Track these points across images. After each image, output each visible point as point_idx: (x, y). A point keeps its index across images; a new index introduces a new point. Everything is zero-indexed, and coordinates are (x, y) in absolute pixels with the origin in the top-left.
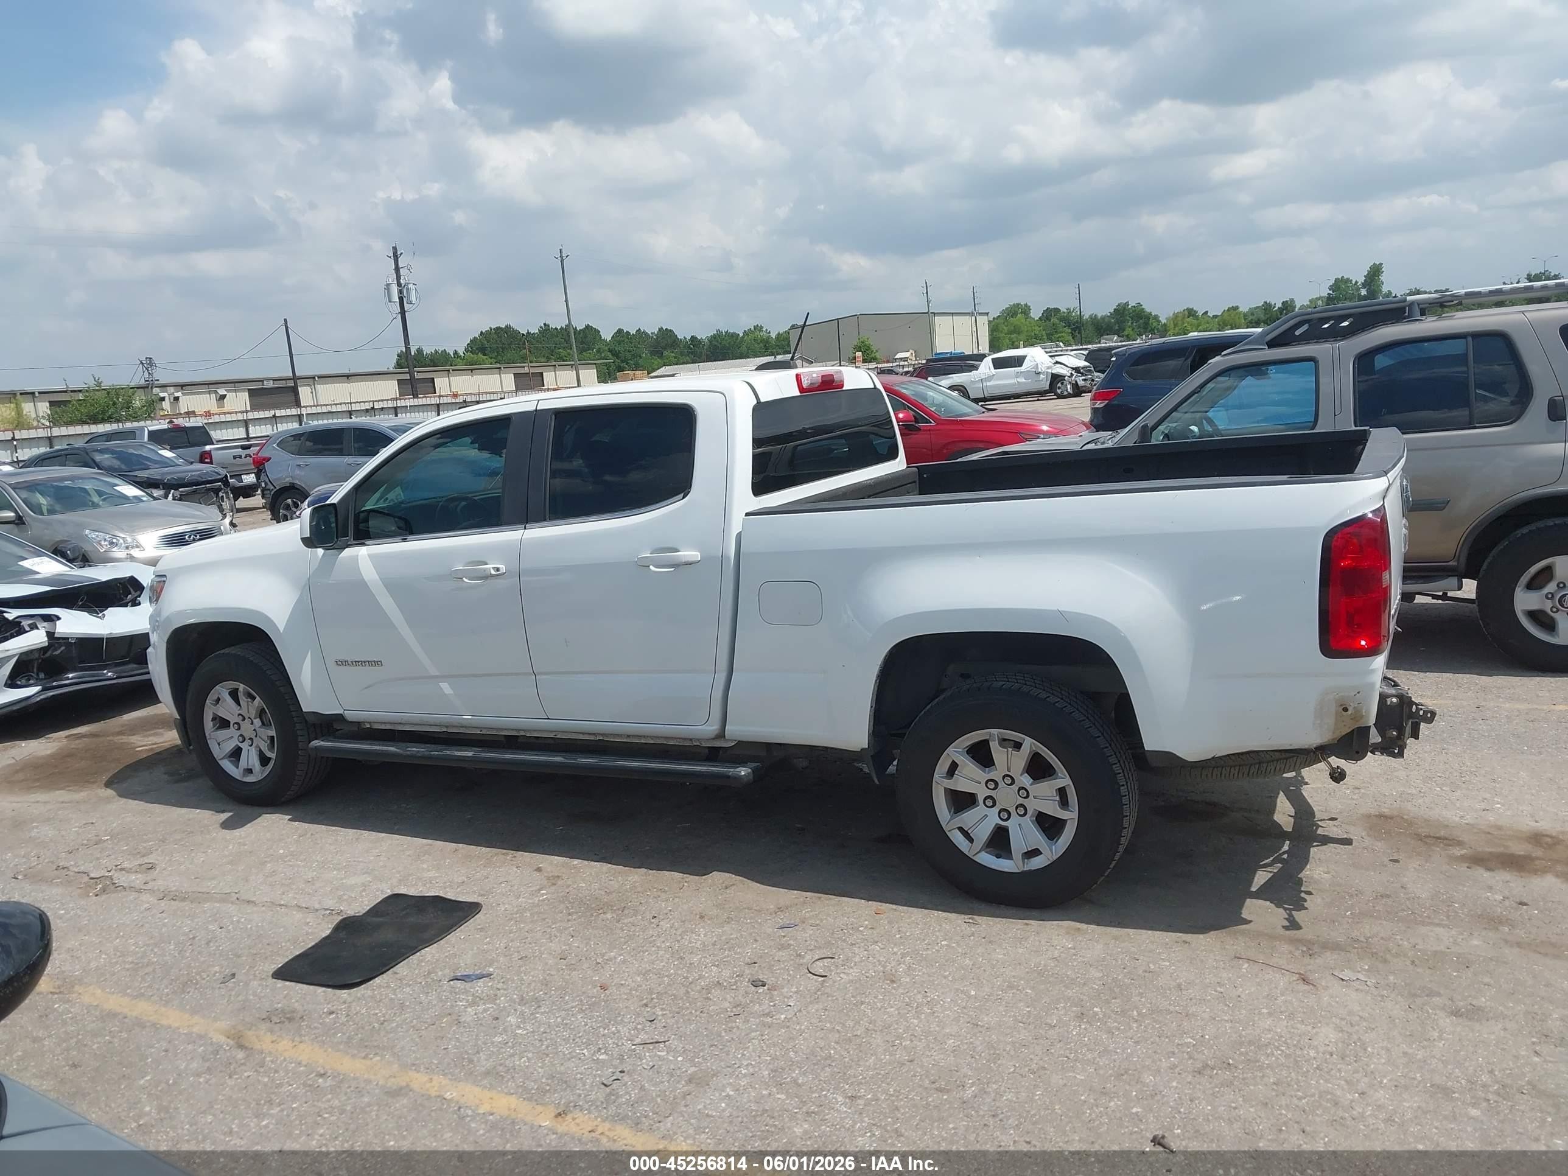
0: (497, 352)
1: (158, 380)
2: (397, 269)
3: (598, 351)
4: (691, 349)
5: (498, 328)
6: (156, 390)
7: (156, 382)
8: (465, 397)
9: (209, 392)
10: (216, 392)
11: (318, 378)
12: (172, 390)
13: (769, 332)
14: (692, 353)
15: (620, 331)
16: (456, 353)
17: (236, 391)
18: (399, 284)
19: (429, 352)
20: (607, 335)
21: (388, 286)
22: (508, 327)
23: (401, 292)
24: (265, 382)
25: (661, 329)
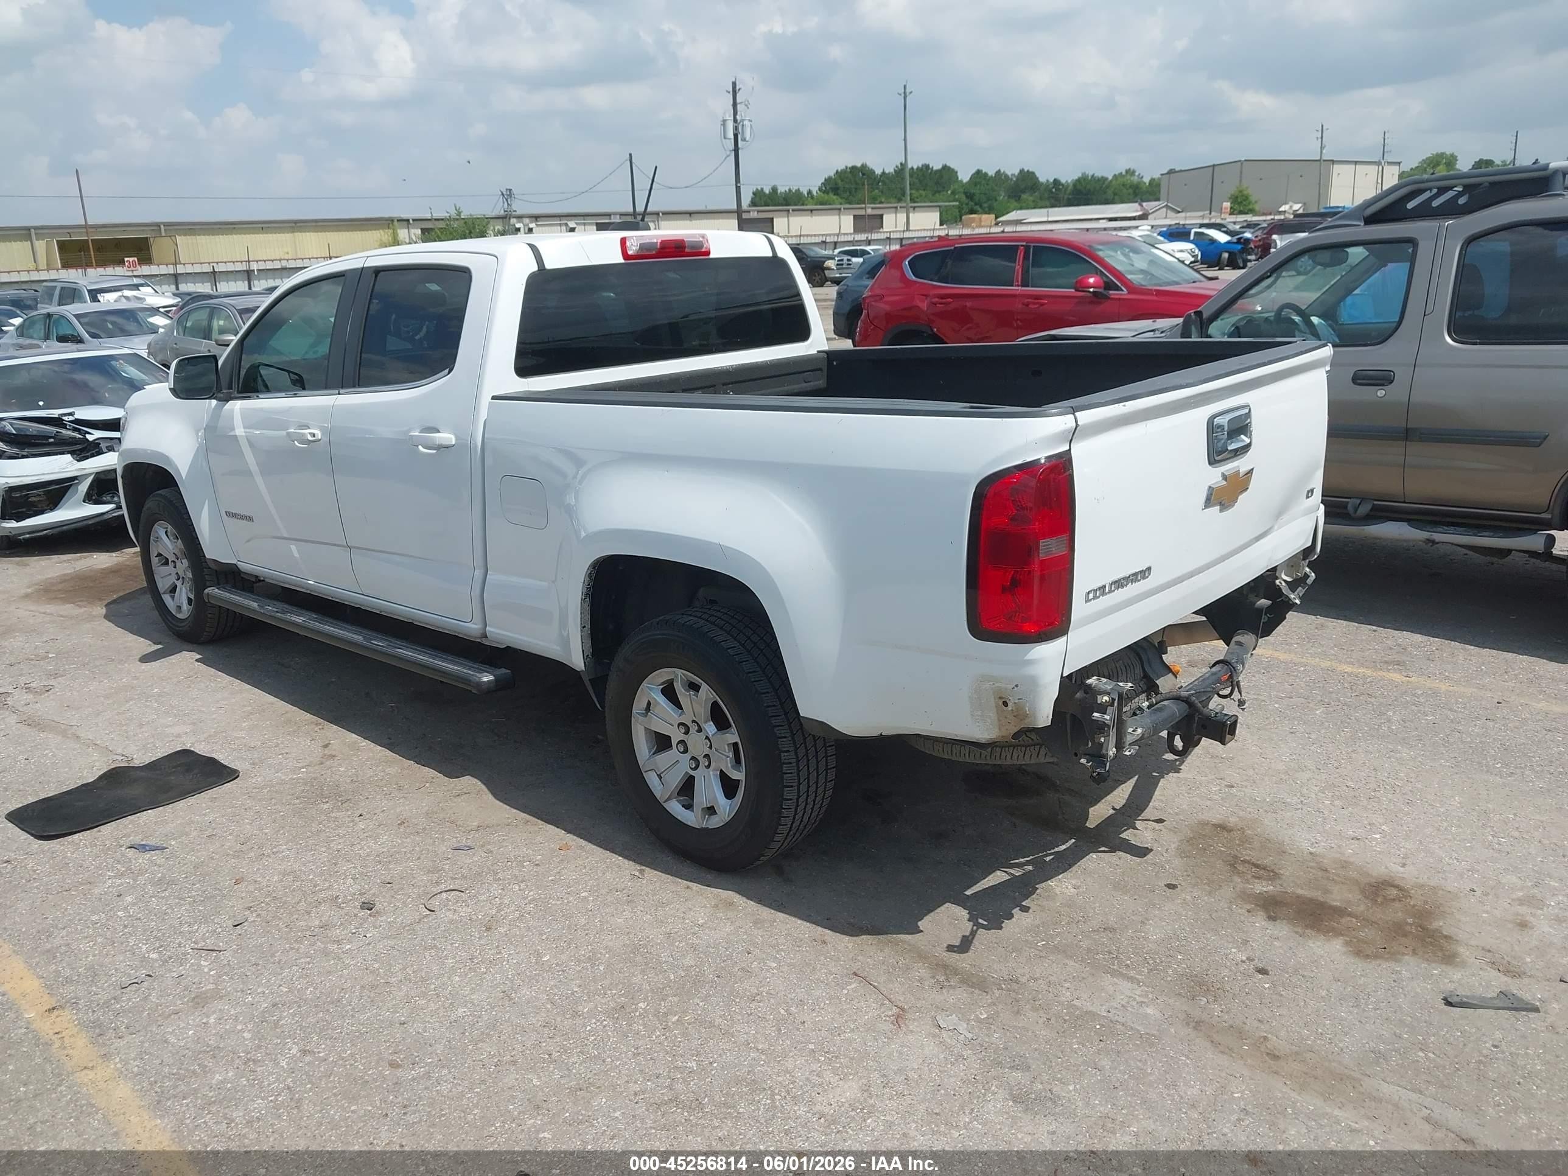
0: (850, 192)
1: (515, 211)
2: (735, 105)
3: (953, 193)
4: (1052, 192)
5: (854, 168)
6: (513, 221)
7: (514, 213)
8: (824, 237)
9: (560, 225)
10: (566, 224)
11: (663, 214)
12: (527, 221)
13: (1142, 177)
14: (1053, 197)
15: (979, 172)
16: (810, 192)
17: (584, 224)
18: (735, 121)
19: (783, 191)
20: (964, 176)
21: (724, 122)
22: (864, 166)
23: (736, 128)
24: (612, 217)
25: (1022, 171)
